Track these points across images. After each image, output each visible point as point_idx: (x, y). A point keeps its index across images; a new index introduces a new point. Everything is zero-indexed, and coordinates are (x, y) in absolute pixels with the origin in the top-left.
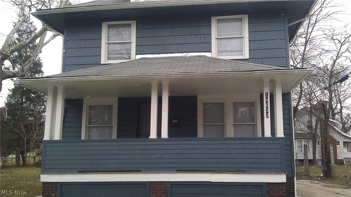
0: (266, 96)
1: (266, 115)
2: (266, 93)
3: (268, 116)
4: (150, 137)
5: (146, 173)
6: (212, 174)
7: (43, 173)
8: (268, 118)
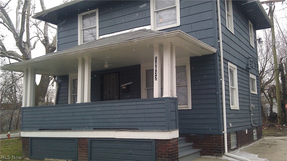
0: (155, 60)
1: (155, 78)
2: (155, 57)
3: (156, 79)
4: (77, 103)
5: (75, 131)
6: (116, 132)
7: (22, 131)
8: (157, 80)
